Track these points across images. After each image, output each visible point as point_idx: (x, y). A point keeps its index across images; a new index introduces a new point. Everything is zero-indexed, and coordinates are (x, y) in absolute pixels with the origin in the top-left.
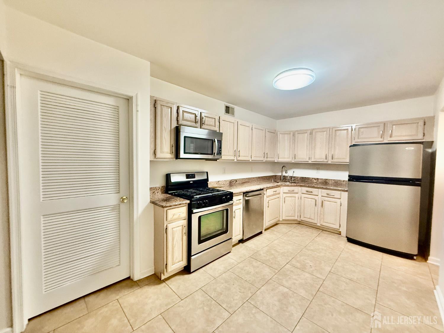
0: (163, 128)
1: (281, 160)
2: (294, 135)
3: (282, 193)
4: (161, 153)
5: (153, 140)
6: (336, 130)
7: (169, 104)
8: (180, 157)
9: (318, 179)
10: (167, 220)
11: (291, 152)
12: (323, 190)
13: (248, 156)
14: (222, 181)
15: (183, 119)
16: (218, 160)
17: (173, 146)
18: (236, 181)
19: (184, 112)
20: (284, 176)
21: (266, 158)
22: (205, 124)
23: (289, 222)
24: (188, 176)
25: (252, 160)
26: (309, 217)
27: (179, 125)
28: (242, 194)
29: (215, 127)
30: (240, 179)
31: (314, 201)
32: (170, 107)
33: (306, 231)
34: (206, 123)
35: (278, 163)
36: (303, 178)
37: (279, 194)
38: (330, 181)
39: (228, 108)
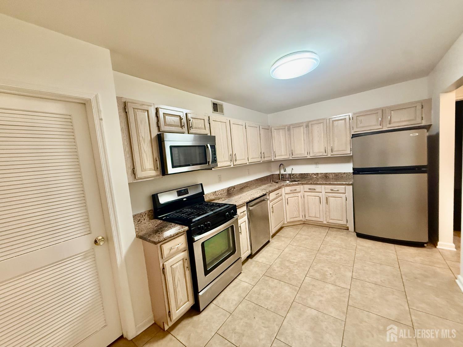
0: (141, 138)
1: (278, 158)
2: (289, 128)
3: (283, 194)
4: (142, 171)
5: (129, 155)
6: (333, 121)
7: (144, 106)
8: (168, 172)
9: (317, 173)
10: (162, 258)
11: (288, 147)
12: (326, 186)
13: (244, 159)
14: (219, 190)
15: (166, 124)
16: (213, 169)
17: (157, 160)
18: (234, 188)
19: (165, 115)
20: (282, 175)
21: (263, 158)
22: (193, 128)
23: (294, 225)
24: (179, 193)
25: (249, 163)
26: (314, 216)
27: (162, 132)
28: (246, 204)
29: (205, 129)
30: (238, 185)
31: (318, 198)
32: (146, 110)
33: (314, 231)
34: (194, 126)
35: (276, 161)
36: (302, 174)
37: (281, 195)
38: (331, 174)
39: (216, 106)
